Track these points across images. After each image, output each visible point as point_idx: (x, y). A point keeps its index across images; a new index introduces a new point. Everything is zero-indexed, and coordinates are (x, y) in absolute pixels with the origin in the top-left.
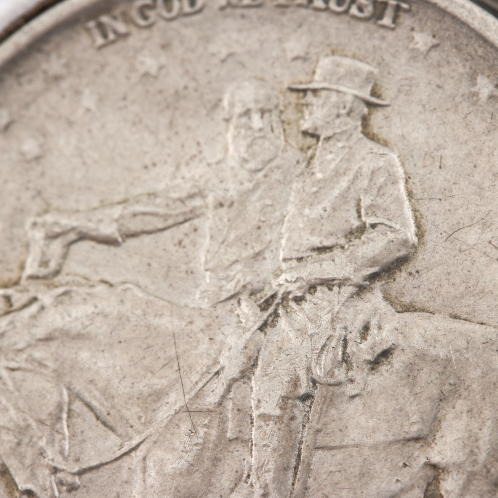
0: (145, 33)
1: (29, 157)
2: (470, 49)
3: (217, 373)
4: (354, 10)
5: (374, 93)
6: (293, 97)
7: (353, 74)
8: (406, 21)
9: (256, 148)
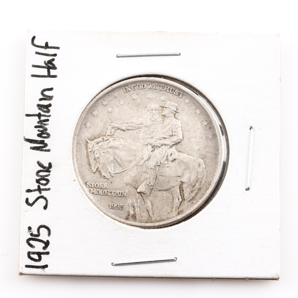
0: (134, 91)
1: (109, 112)
2: (196, 104)
3: (143, 159)
4: (174, 93)
5: (177, 110)
6: (161, 108)
7: (173, 106)
8: (184, 97)
9: (153, 117)
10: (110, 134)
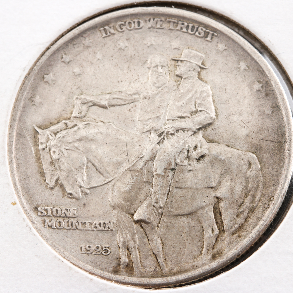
0: (121, 34)
1: (76, 74)
2: (238, 52)
3: (142, 158)
4: (197, 34)
5: (203, 64)
6: (173, 62)
7: (196, 56)
8: (215, 39)
9: (159, 79)
10: (78, 115)
